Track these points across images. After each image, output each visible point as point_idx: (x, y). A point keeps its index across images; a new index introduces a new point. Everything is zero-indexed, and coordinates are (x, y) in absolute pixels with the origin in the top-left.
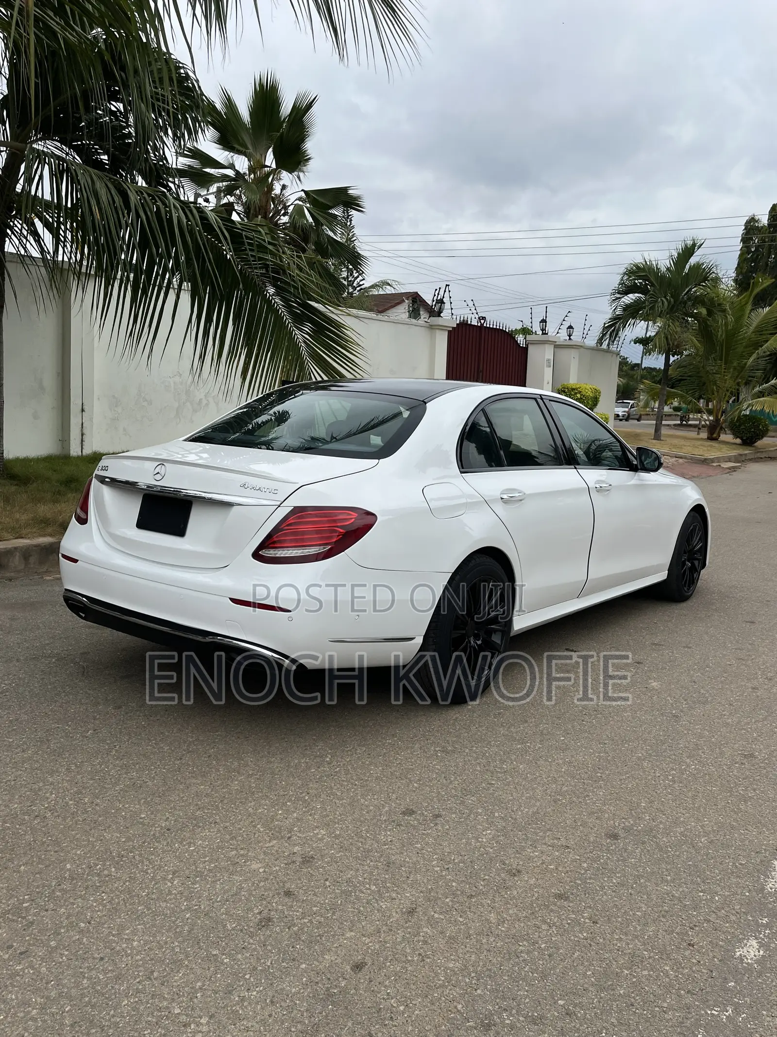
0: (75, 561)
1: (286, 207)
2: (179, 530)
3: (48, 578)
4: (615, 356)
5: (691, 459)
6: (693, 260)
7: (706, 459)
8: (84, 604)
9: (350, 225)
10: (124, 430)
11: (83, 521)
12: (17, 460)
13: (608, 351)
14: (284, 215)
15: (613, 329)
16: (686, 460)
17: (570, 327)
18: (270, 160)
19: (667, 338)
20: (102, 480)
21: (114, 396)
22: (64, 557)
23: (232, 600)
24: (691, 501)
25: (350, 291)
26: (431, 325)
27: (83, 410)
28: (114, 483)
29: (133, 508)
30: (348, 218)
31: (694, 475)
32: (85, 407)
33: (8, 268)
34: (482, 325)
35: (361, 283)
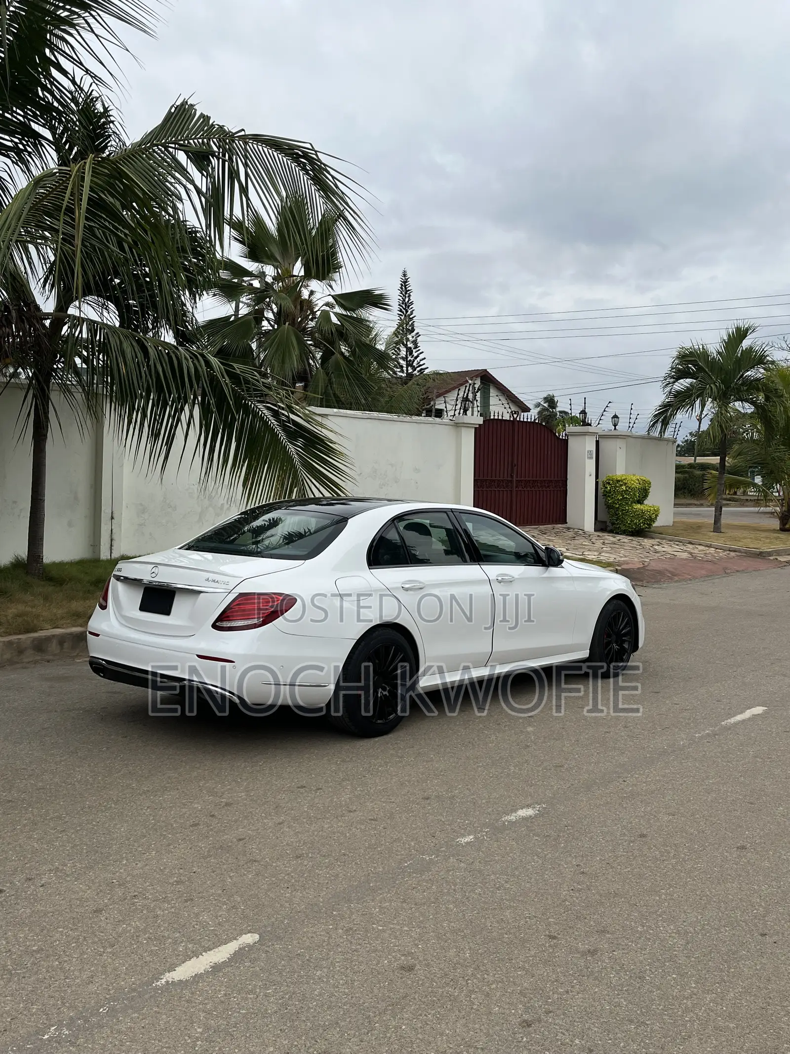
0: (98, 635)
1: (314, 313)
2: (167, 612)
3: (79, 661)
4: (671, 443)
5: (745, 553)
6: (746, 343)
7: (761, 553)
8: (103, 666)
9: (408, 301)
10: (151, 534)
11: (104, 607)
12: (54, 564)
13: (660, 439)
14: (312, 320)
15: (664, 415)
16: (740, 554)
17: (615, 417)
18: (298, 269)
19: (721, 426)
20: (118, 578)
21: (141, 504)
22: (91, 633)
23: (198, 656)
24: (609, 593)
25: (409, 371)
26: (457, 423)
27: (112, 518)
28: (126, 580)
29: (137, 597)
30: (406, 293)
31: (738, 569)
32: (115, 516)
33: (52, 399)
34: (515, 419)
35: (422, 363)
